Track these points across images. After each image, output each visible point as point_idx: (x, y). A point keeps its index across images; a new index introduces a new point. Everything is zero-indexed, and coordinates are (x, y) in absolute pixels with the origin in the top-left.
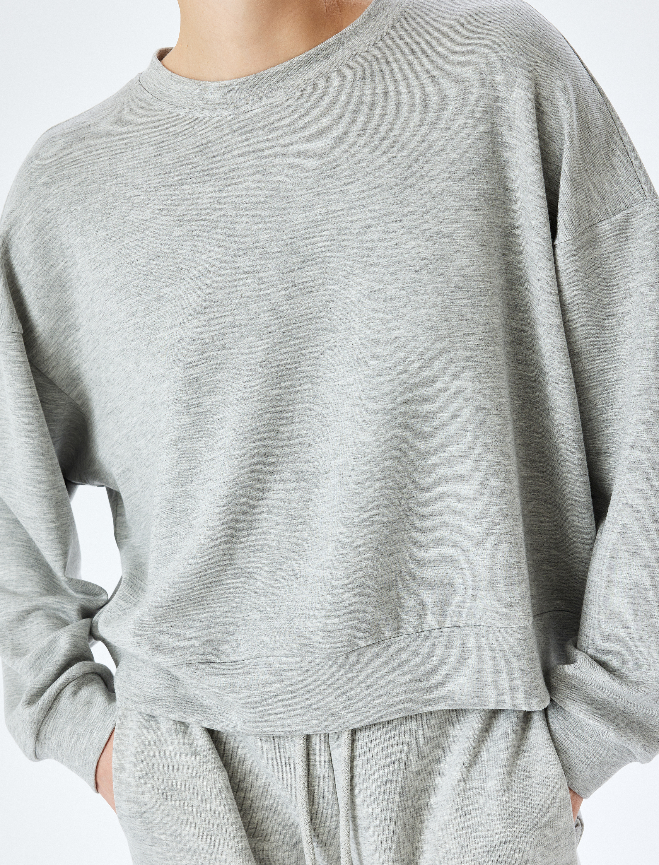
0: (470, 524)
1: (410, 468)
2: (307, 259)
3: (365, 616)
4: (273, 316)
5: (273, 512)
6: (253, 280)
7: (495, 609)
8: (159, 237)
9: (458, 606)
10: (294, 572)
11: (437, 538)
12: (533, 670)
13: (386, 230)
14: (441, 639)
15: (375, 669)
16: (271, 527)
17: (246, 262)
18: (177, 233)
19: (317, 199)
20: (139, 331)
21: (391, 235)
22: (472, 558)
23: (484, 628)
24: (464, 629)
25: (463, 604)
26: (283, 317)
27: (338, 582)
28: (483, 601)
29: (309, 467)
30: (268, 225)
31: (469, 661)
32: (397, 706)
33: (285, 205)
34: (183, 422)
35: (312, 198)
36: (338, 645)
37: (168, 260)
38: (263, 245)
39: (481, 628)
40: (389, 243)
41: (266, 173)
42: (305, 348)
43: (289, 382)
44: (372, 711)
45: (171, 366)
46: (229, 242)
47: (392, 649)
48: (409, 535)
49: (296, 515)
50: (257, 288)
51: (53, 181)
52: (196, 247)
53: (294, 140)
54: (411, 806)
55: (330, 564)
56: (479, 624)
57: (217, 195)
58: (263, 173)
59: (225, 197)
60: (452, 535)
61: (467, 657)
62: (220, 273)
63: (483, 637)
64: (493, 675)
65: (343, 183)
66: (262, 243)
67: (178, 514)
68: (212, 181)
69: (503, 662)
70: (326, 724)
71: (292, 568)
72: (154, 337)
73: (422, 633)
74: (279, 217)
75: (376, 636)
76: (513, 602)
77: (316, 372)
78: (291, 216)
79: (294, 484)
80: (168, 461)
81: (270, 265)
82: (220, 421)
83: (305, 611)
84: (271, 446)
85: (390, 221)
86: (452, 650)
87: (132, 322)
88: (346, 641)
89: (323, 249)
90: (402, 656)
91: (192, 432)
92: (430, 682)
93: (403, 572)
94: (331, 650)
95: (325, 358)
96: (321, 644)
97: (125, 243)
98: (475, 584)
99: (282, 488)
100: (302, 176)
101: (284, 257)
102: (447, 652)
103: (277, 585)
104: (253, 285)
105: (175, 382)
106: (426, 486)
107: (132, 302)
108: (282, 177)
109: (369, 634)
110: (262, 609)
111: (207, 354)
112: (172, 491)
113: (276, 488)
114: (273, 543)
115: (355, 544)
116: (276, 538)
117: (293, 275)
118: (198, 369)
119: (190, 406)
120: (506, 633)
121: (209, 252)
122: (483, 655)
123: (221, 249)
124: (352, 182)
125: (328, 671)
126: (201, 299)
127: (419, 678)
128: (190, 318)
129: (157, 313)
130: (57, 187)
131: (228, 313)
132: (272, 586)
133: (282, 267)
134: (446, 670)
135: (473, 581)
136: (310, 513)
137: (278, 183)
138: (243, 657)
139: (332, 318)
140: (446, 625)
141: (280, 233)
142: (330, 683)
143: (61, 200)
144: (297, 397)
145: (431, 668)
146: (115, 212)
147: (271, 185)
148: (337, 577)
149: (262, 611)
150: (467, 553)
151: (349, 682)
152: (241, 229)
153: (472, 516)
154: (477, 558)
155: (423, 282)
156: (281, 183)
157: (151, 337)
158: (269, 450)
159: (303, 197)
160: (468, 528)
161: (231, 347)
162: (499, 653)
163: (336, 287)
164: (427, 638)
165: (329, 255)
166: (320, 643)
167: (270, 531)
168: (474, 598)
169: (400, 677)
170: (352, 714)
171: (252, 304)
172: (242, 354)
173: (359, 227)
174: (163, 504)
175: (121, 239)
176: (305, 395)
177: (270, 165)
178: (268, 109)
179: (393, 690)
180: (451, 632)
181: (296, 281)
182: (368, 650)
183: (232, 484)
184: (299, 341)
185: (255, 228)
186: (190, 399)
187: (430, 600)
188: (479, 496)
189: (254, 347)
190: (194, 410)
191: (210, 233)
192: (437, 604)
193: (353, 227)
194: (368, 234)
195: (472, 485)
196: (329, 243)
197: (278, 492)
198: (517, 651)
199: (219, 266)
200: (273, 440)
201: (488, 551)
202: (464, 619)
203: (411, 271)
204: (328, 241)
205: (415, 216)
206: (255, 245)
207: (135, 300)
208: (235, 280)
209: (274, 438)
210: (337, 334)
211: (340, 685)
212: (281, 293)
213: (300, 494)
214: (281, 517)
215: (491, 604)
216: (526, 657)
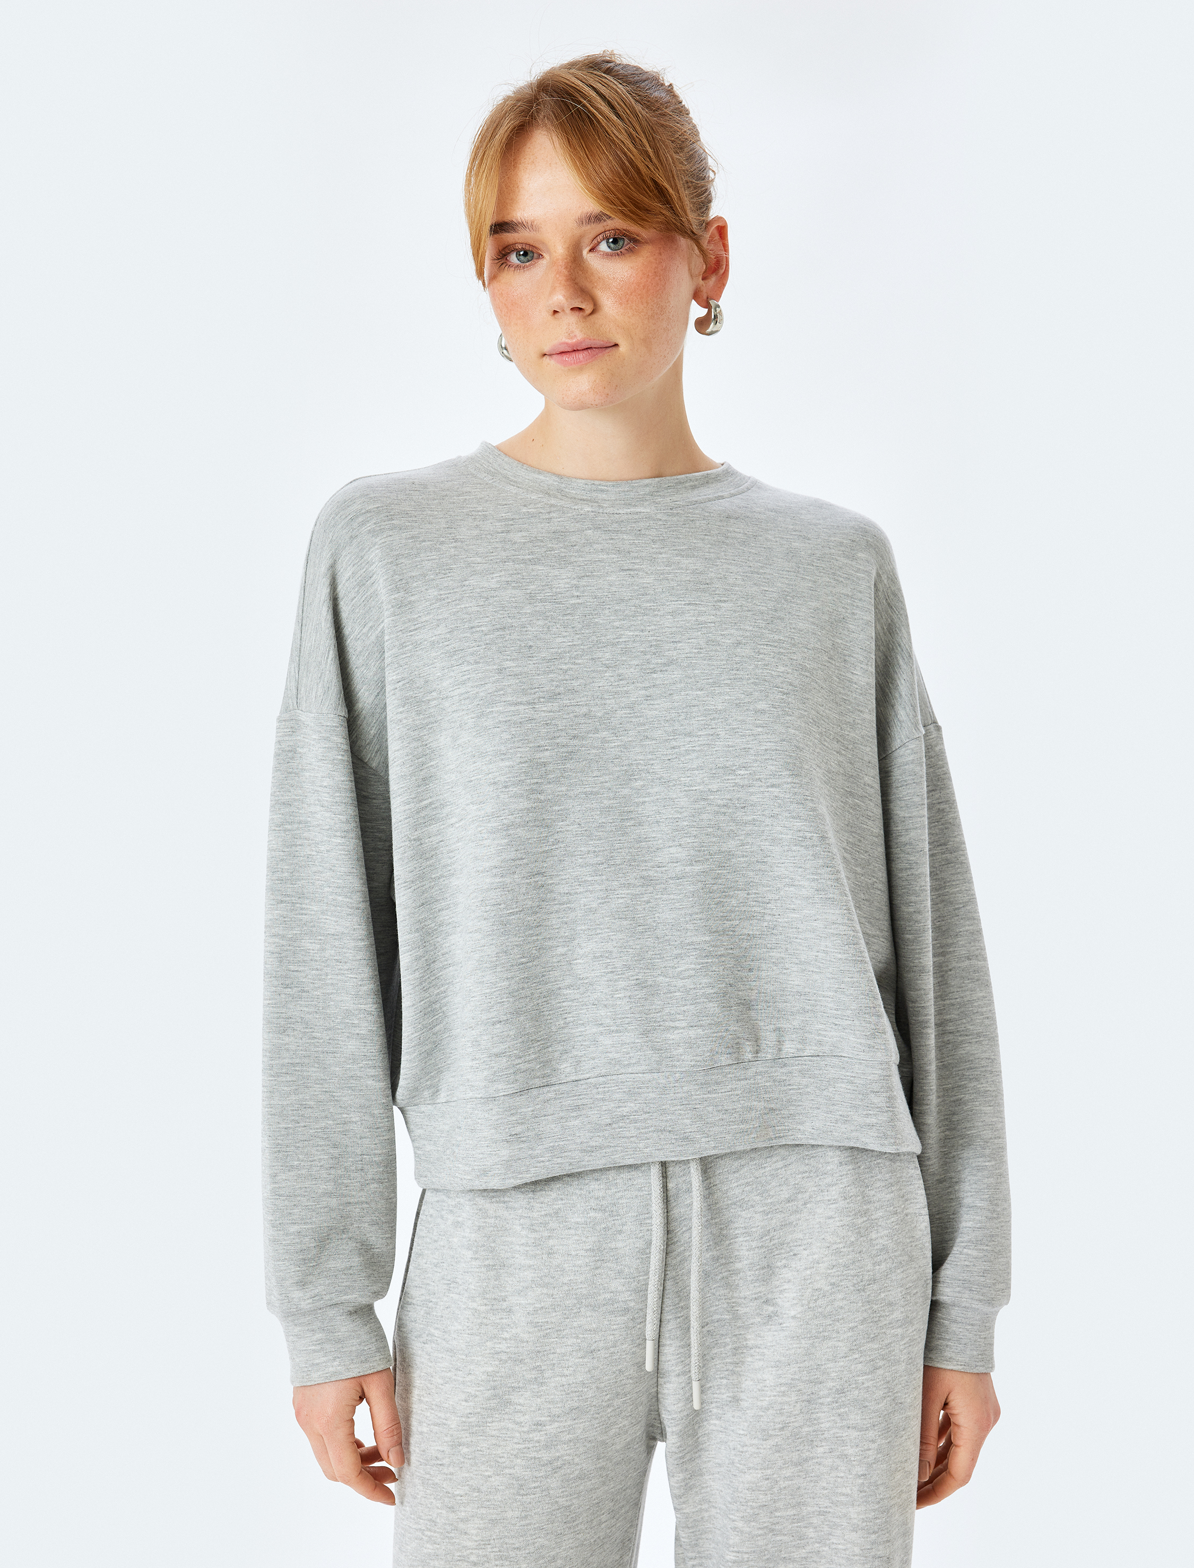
0: (836, 951)
1: (777, 885)
2: (670, 662)
3: (727, 1030)
4: (631, 714)
5: (617, 916)
6: (612, 675)
7: (859, 1040)
8: (506, 609)
9: (819, 1035)
10: (638, 982)
11: (801, 963)
12: (891, 1109)
13: (757, 651)
14: (800, 1067)
15: (733, 1093)
16: (613, 933)
17: (606, 655)
18: (528, 609)
19: (687, 607)
20: (467, 702)
21: (761, 656)
22: (837, 986)
23: (846, 1059)
24: (823, 1058)
25: (825, 1033)
26: (641, 717)
27: (703, 991)
28: (846, 1031)
29: (657, 872)
30: (632, 623)
31: (825, 1093)
32: (751, 1133)
33: (653, 607)
34: (521, 806)
35: (683, 606)
36: (698, 1058)
37: (515, 634)
38: (625, 642)
39: (843, 1058)
40: (760, 663)
41: (632, 573)
42: (659, 750)
43: (640, 783)
44: (728, 1137)
45: (517, 744)
46: (587, 631)
47: (750, 1073)
48: (771, 954)
49: (642, 921)
50: (616, 683)
51: (380, 529)
52: (548, 628)
53: (662, 551)
54: (762, 1247)
55: (692, 972)
56: (840, 1054)
57: (575, 582)
58: (628, 572)
59: (584, 586)
60: (816, 960)
61: (824, 1088)
62: (576, 661)
63: (844, 1068)
64: (849, 1110)
65: (716, 599)
66: (624, 640)
67: (488, 908)
68: (570, 568)
69: (861, 1096)
70: (680, 1148)
71: (635, 977)
72: (488, 710)
73: (780, 1060)
74: (645, 617)
75: (735, 1055)
76: (876, 1034)
77: (669, 775)
78: (658, 619)
79: (640, 888)
80: (492, 847)
81: (632, 663)
82: (560, 812)
83: (662, 1023)
84: (617, 846)
85: (761, 643)
86: (809, 1079)
87: (458, 691)
88: (709, 1054)
89: (688, 655)
90: (760, 1081)
91: (527, 819)
92: (782, 1112)
93: (764, 993)
94: (693, 1063)
95: (680, 762)
96: (683, 1057)
97: (463, 606)
98: (839, 1012)
99: (627, 892)
100: (674, 584)
101: (648, 657)
102: (805, 1081)
103: (618, 996)
104: (612, 679)
105: (521, 763)
106: (792, 906)
107: (465, 670)
108: (650, 580)
109: (730, 1050)
110: (600, 1023)
111: (558, 741)
112: (488, 880)
113: (621, 892)
114: (615, 950)
115: (719, 953)
116: (619, 945)
117: (655, 676)
118: (547, 754)
119: (533, 791)
120: (867, 1066)
121: (564, 637)
122: (841, 1087)
123: (578, 636)
124: (725, 601)
125: (685, 1089)
126: (554, 683)
127: (773, 1106)
128: (542, 700)
129: (495, 685)
130: (385, 536)
131: (583, 703)
132: (612, 997)
133: (644, 667)
134: (800, 1101)
135: (837, 1010)
136: (657, 919)
137: (645, 585)
138: (588, 1076)
139: (691, 722)
140: (806, 1054)
141: (647, 633)
142: (687, 1102)
143: (388, 550)
144: (647, 799)
145: (785, 1097)
146: (452, 574)
147: (637, 586)
148: (701, 986)
149: (602, 1024)
150: (831, 981)
151: (706, 1104)
152: (601, 622)
153: (840, 942)
154: (843, 986)
155: (791, 705)
156: (649, 586)
157: (484, 710)
158: (614, 850)
159: (673, 603)
160: (834, 954)
161: (583, 738)
162: (857, 1087)
163: (699, 693)
164: (785, 1065)
165: (695, 661)
166: (681, 1055)
167: (612, 937)
168: (836, 1027)
169: (755, 1103)
170: (707, 1139)
171: (609, 699)
172: (594, 748)
173: (729, 641)
174: (475, 894)
175: (457, 602)
176: (655, 798)
177: (637, 567)
178: (636, 517)
179: (748, 1116)
180: (811, 1061)
181: (658, 683)
182: (727, 1070)
183: (573, 881)
184: (654, 742)
185: (617, 624)
186: (534, 784)
187: (790, 1026)
188: (847, 921)
189: (608, 742)
190: (534, 796)
191: (565, 618)
192: (797, 1031)
193: (723, 641)
194: (739, 650)
195: (840, 909)
196: (696, 651)
197: (623, 896)
198: (876, 1087)
199: (575, 653)
200: (620, 840)
201: (855, 980)
202: (824, 1048)
203: (781, 692)
204: (695, 649)
205: (784, 645)
206: (617, 640)
207: (470, 667)
208: (594, 671)
209: (621, 838)
210: (697, 739)
211: (697, 1107)
212: (640, 692)
213: (646, 899)
214: (625, 923)
215: (854, 1034)
216: (884, 1095)
